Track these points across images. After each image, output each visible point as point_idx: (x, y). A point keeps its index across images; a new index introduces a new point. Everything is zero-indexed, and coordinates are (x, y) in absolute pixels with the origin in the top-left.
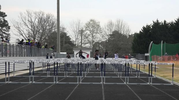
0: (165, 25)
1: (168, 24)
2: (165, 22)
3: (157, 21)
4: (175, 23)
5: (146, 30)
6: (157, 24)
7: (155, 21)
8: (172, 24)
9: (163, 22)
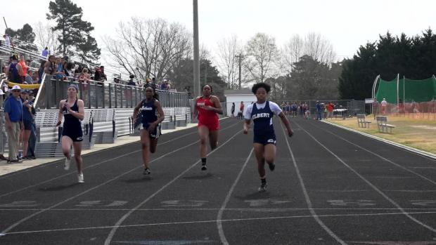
0: (404, 42)
1: (409, 41)
2: (403, 36)
3: (388, 34)
4: (422, 39)
5: (366, 52)
6: (387, 42)
7: (384, 35)
8: (417, 41)
9: (400, 38)
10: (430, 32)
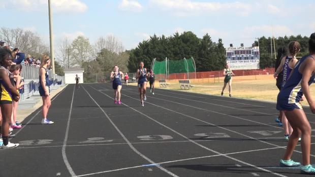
0: (163, 40)
1: (167, 39)
2: (163, 36)
3: (155, 36)
4: (173, 38)
6: (154, 40)
7: (153, 36)
8: (171, 39)
9: (161, 37)
10: (177, 34)
